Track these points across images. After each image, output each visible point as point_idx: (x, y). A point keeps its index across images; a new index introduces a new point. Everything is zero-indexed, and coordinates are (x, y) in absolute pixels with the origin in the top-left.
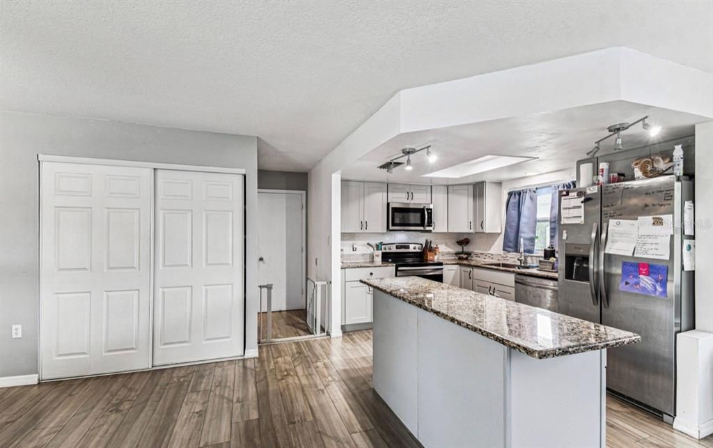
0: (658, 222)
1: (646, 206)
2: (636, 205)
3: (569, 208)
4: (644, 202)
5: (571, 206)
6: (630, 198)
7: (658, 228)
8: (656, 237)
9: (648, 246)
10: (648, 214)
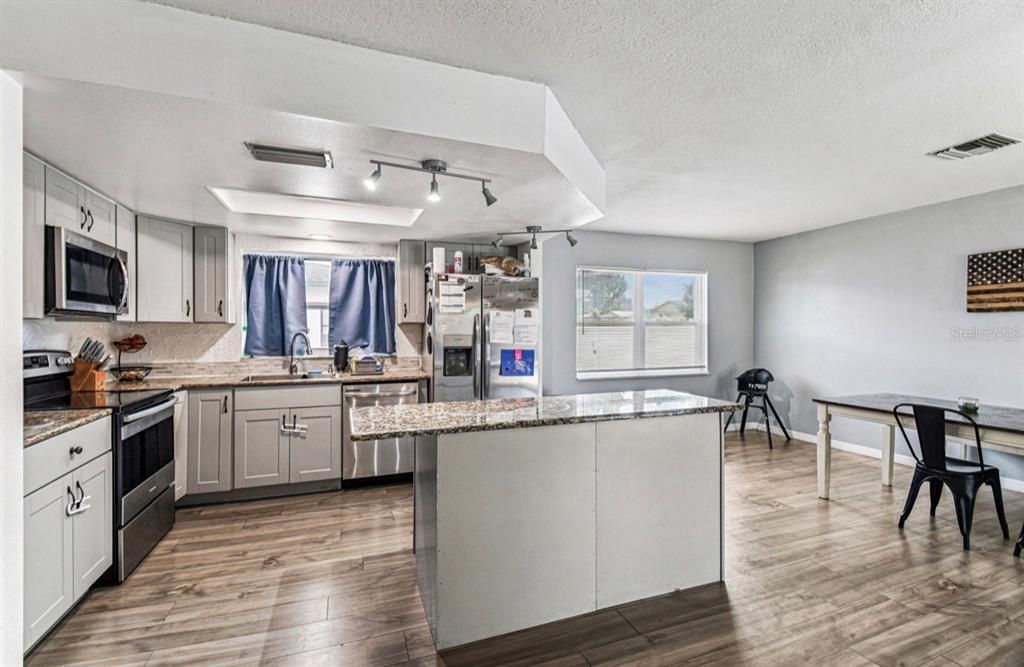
0: (528, 314)
1: (520, 300)
2: (511, 298)
3: (449, 295)
4: (518, 297)
5: (452, 293)
6: (506, 291)
7: (528, 319)
8: (527, 327)
9: (522, 335)
10: (521, 307)
